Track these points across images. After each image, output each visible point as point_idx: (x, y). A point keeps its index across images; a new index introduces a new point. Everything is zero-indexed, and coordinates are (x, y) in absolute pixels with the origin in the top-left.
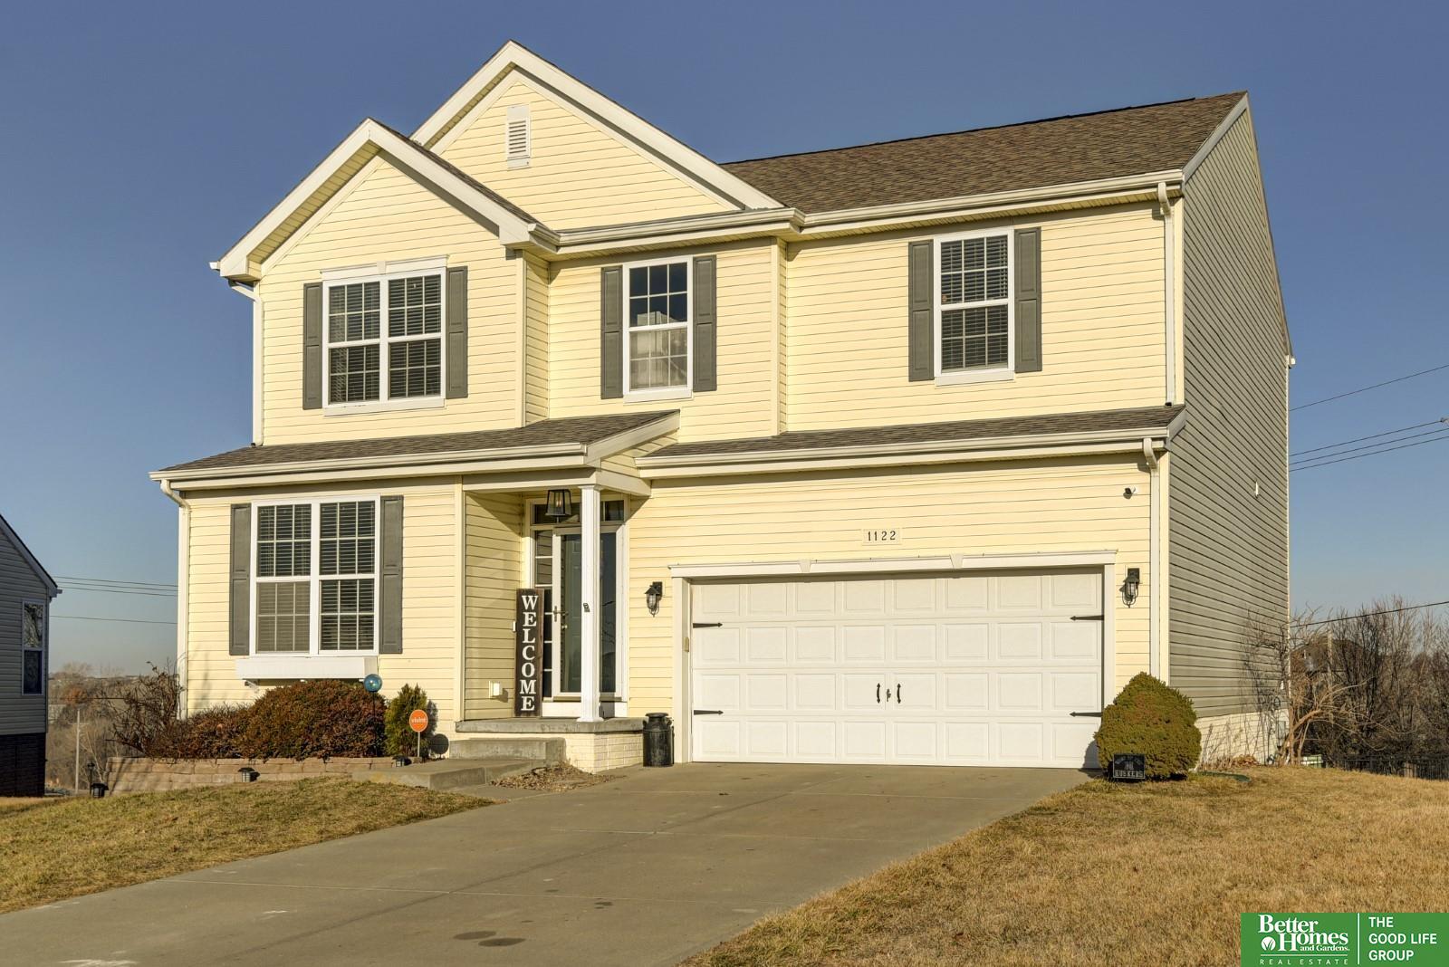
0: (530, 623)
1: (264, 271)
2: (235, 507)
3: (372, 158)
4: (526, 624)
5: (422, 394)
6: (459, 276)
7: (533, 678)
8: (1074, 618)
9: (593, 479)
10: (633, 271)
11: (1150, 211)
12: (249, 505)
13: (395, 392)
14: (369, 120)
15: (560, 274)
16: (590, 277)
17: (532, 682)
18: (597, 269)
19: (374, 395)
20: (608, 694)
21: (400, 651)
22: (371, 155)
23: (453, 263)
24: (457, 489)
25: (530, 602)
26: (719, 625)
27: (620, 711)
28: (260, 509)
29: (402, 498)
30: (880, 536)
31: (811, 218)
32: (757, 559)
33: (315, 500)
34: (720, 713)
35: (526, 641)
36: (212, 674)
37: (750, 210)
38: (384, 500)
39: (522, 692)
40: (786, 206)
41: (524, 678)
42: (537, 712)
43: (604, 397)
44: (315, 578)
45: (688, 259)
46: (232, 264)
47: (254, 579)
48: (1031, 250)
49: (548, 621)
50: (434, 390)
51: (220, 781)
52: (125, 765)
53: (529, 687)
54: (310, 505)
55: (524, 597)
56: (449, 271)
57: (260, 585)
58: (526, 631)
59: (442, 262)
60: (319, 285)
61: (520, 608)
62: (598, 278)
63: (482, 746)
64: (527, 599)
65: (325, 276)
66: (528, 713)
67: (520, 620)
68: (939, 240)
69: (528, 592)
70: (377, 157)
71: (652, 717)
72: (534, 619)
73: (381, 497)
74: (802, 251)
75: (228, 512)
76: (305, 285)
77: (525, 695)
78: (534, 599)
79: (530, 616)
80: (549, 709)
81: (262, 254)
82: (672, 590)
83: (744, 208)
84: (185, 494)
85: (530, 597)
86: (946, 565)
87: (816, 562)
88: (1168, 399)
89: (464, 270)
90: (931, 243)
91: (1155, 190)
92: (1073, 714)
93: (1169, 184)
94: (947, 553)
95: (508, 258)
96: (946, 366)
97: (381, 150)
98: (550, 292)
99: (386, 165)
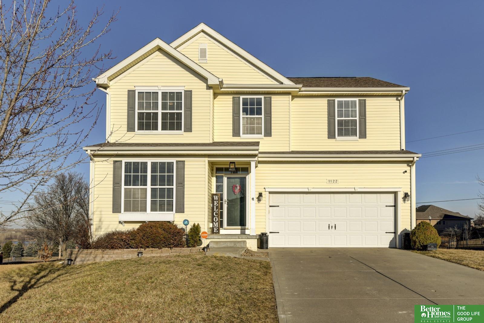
0: (216, 204)
1: (111, 84)
2: (115, 162)
3: (155, 52)
4: (215, 205)
5: (174, 130)
6: (189, 94)
7: (217, 222)
8: (386, 206)
10: (243, 98)
11: (395, 98)
12: (121, 161)
13: (164, 128)
14: (158, 38)
15: (218, 97)
17: (217, 223)
18: (231, 97)
19: (156, 129)
20: (243, 227)
21: (183, 212)
23: (187, 88)
25: (216, 198)
26: (278, 206)
27: (247, 232)
28: (125, 163)
29: (184, 161)
30: (332, 181)
31: (303, 89)
32: (294, 187)
33: (149, 161)
34: (278, 233)
35: (215, 210)
36: (103, 219)
37: (285, 84)
38: (177, 162)
39: (214, 226)
40: (296, 84)
41: (214, 222)
42: (219, 233)
43: (233, 136)
44: (149, 187)
45: (262, 97)
46: (102, 79)
47: (123, 187)
48: (363, 106)
49: (222, 204)
50: (179, 128)
51: (125, 257)
52: (79, 252)
53: (216, 225)
54: (147, 162)
55: (214, 196)
56: (185, 91)
57: (125, 189)
58: (215, 207)
59: (183, 88)
60: (134, 91)
61: (213, 200)
62: (232, 100)
63: (222, 243)
64: (215, 197)
65: (136, 88)
66: (216, 233)
67: (213, 203)
68: (337, 100)
69: (216, 195)
70: (157, 51)
71: (263, 234)
72: (217, 203)
73: (176, 161)
74: (295, 99)
75: (112, 163)
76: (128, 90)
77: (215, 227)
80: (222, 232)
81: (111, 79)
82: (265, 195)
83: (282, 83)
84: (95, 156)
85: (216, 196)
86: (353, 190)
87: (313, 188)
88: (402, 149)
89: (191, 91)
90: (334, 101)
91: (401, 92)
92: (386, 233)
93: (406, 91)
94: (353, 187)
95: (207, 89)
96: (338, 135)
97: (160, 49)
98: (215, 102)
99: (161, 55)
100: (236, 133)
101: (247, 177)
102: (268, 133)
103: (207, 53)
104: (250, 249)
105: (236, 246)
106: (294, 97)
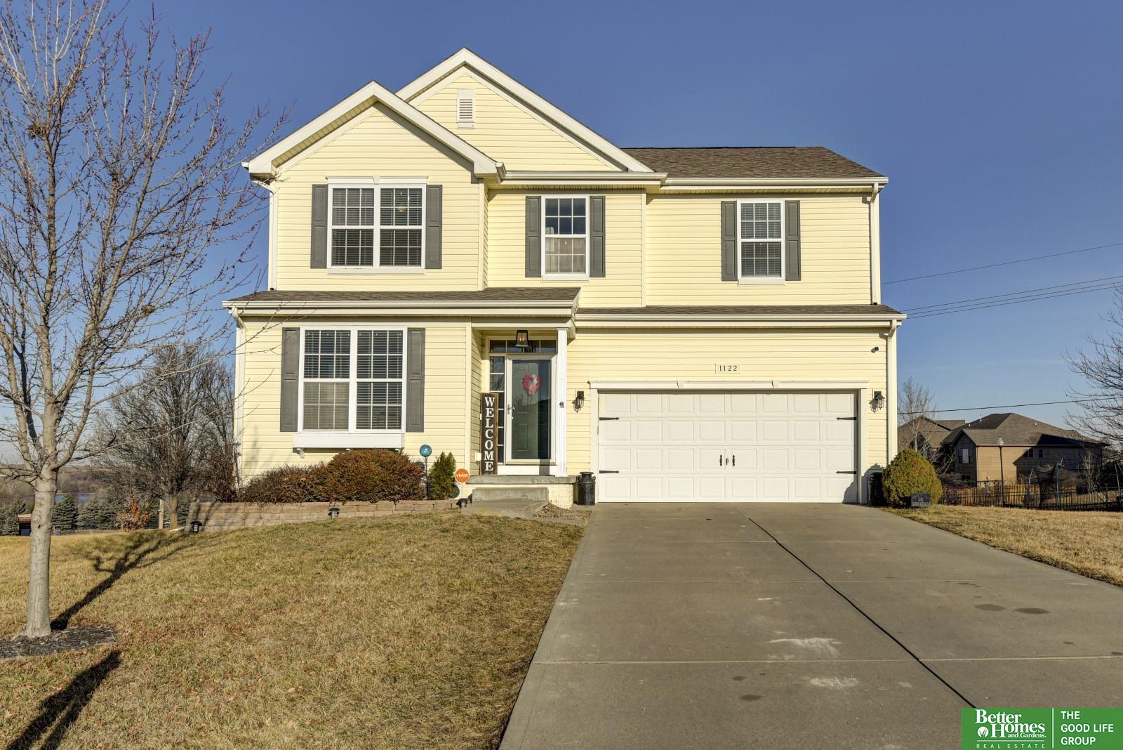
0: (490, 415)
1: (279, 172)
2: (285, 330)
3: (369, 108)
4: (488, 416)
5: (406, 264)
6: (436, 192)
7: (491, 450)
8: (838, 419)
9: (569, 324)
10: (547, 200)
11: (861, 198)
12: (299, 329)
13: (385, 261)
14: (373, 82)
15: (496, 197)
16: (519, 201)
17: (492, 453)
18: (523, 197)
19: (369, 262)
20: (545, 461)
21: (422, 430)
22: (369, 105)
23: (431, 182)
24: (468, 326)
25: (490, 401)
26: (617, 419)
27: (553, 470)
28: (307, 332)
29: (423, 330)
30: (727, 368)
31: (669, 181)
32: (649, 379)
33: (354, 329)
34: (617, 472)
35: (487, 426)
37: (632, 171)
38: (410, 330)
39: (485, 459)
40: (655, 171)
41: (486, 450)
42: (495, 471)
43: (527, 276)
44: (353, 380)
45: (587, 197)
46: (259, 165)
47: (302, 380)
48: (794, 214)
49: (501, 414)
51: (305, 518)
52: (213, 508)
53: (490, 456)
54: (350, 331)
55: (486, 398)
56: (429, 187)
57: (306, 384)
58: (488, 420)
59: (424, 181)
60: (326, 187)
61: (483, 406)
62: (524, 202)
63: (498, 493)
64: (488, 399)
65: (329, 181)
66: (489, 472)
67: (484, 413)
68: (740, 202)
69: (489, 395)
70: (372, 107)
71: (584, 475)
72: (493, 413)
73: (408, 328)
74: (655, 200)
75: (280, 332)
76: (313, 185)
77: (487, 461)
78: (492, 399)
79: (490, 410)
80: (502, 470)
81: (278, 163)
82: (591, 396)
83: (626, 170)
84: (245, 318)
85: (490, 398)
86: (769, 386)
87: (689, 382)
88: (874, 301)
89: (440, 187)
90: (735, 203)
91: (871, 187)
92: (838, 472)
93: (880, 185)
94: (770, 379)
95: (472, 183)
96: (744, 274)
97: (377, 103)
98: (490, 208)
99: (380, 114)
100: (533, 269)
101: (553, 360)
102: (598, 269)
103: (474, 109)
104: (555, 504)
105: (525, 498)
106: (651, 196)
